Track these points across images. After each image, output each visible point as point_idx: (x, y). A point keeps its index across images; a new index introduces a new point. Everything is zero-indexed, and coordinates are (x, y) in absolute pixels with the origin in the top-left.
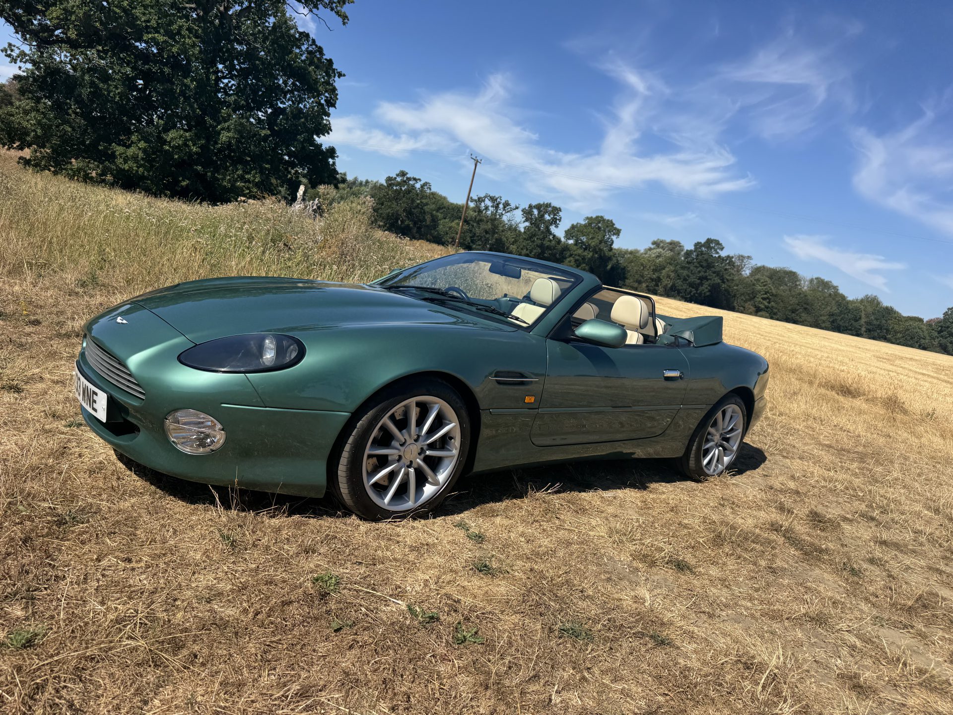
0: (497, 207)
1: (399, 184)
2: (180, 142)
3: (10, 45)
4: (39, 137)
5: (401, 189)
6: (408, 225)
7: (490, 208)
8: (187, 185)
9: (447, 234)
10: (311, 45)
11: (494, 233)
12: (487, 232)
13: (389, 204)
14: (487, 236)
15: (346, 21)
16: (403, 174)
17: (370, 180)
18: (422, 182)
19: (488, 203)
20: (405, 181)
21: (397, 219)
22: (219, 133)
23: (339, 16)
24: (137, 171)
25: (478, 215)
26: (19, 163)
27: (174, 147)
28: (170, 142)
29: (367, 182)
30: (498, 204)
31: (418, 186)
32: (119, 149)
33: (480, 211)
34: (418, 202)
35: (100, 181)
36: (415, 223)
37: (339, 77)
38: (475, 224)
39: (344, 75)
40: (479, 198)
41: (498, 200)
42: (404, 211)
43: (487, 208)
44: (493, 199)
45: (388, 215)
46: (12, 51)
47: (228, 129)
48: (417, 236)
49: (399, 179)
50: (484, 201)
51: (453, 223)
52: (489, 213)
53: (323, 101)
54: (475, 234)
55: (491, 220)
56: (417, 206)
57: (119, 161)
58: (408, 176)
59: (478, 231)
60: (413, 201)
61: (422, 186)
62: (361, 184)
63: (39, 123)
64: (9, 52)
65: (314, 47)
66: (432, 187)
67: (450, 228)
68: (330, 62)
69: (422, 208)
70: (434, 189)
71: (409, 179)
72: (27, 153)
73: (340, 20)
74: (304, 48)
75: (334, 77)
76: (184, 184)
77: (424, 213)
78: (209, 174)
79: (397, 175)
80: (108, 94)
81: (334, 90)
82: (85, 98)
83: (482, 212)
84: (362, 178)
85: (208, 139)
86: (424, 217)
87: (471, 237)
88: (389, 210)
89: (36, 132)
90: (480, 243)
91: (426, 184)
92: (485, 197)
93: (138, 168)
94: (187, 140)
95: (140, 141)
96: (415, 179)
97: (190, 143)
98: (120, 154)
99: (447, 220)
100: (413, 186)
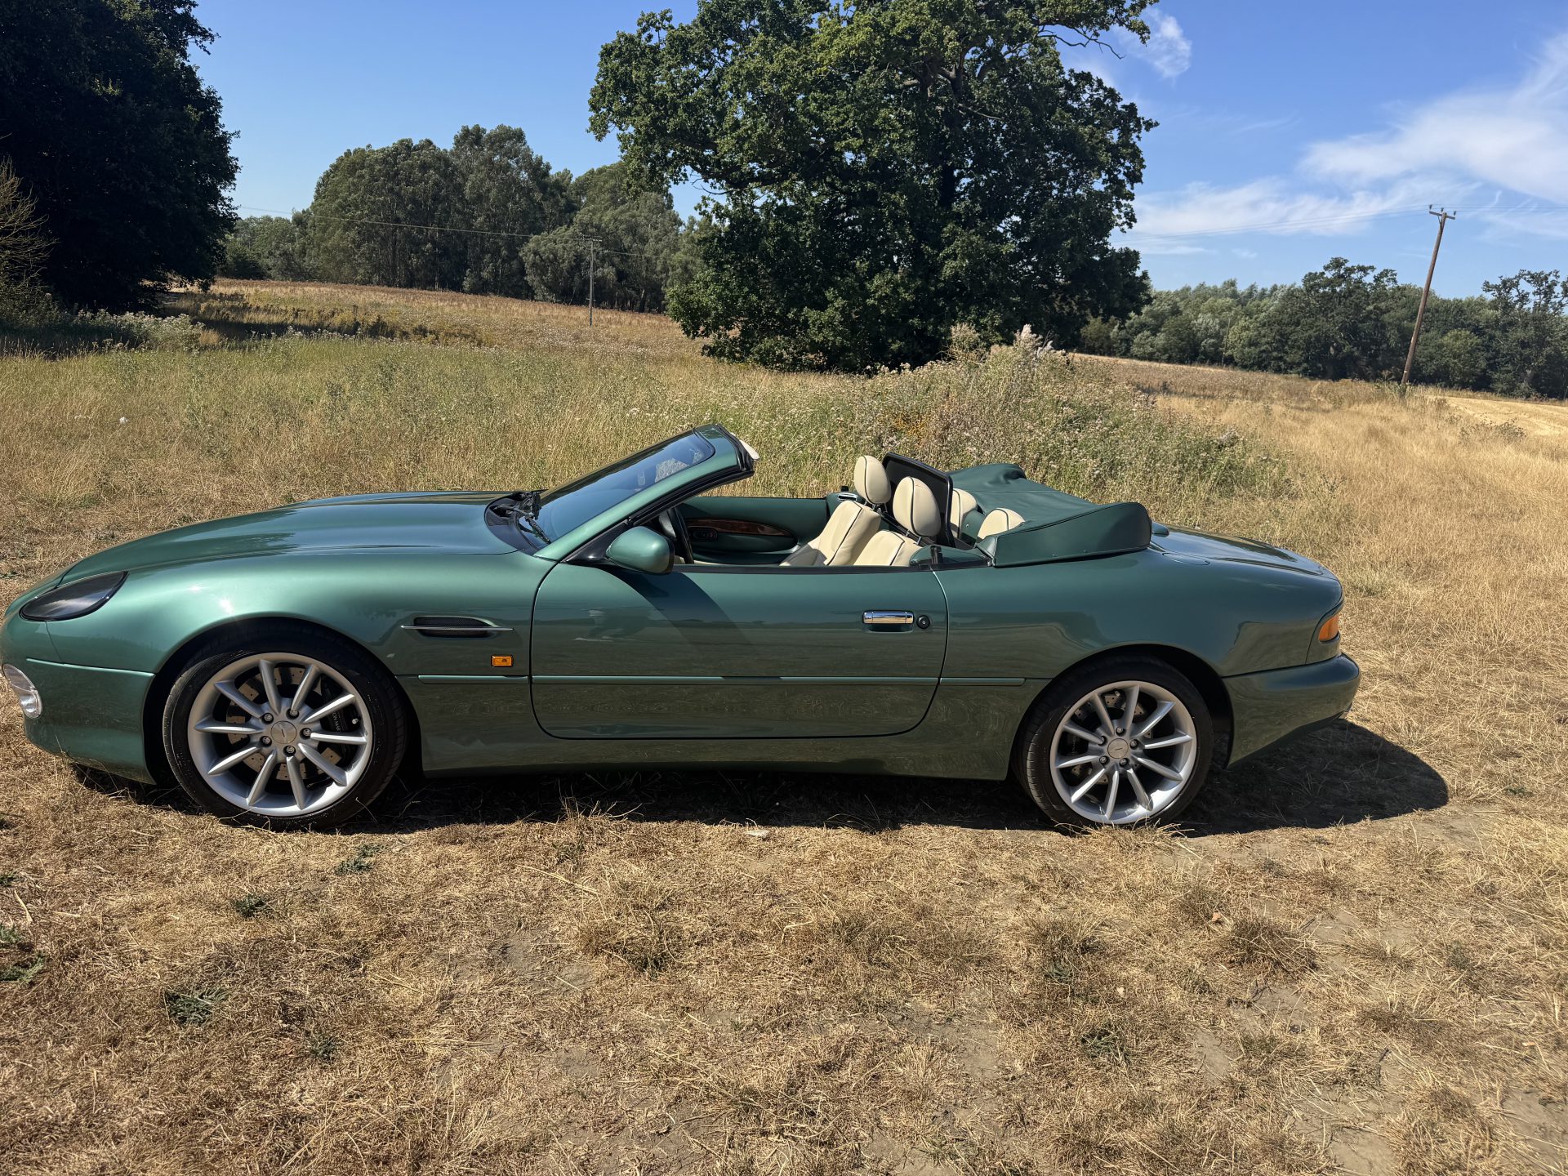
0: (1549, 292)
1: (1330, 283)
2: (888, 291)
3: (704, 198)
4: (721, 315)
5: (1334, 291)
6: (1350, 355)
7: (1531, 297)
8: (900, 347)
9: (1432, 359)
10: (1097, 90)
11: (1542, 343)
12: (1524, 344)
13: (1309, 321)
14: (1527, 352)
15: (1146, 35)
16: (1337, 263)
17: (1279, 285)
18: (1377, 272)
19: (1526, 287)
20: (1341, 276)
21: (1327, 347)
22: (942, 265)
23: (1133, 30)
24: (834, 342)
25: (1505, 313)
26: (703, 354)
27: (880, 299)
28: (874, 292)
29: (1275, 288)
30: (1550, 288)
31: (1369, 279)
32: (812, 314)
33: (1508, 307)
34: (1371, 308)
35: (796, 366)
36: (1364, 350)
37: (1147, 129)
38: (1498, 333)
39: (1157, 124)
40: (1504, 283)
41: (1551, 278)
42: (1340, 330)
43: (1523, 298)
44: (1536, 279)
45: (1308, 342)
46: (706, 205)
47: (954, 256)
48: (1369, 370)
49: (1329, 275)
50: (1516, 285)
51: (1446, 338)
52: (1529, 306)
53: (1121, 177)
54: (1498, 352)
55: (1534, 319)
56: (1367, 317)
57: (813, 330)
58: (1348, 265)
59: (1504, 346)
60: (1358, 308)
61: (1377, 279)
62: (1263, 295)
63: (720, 297)
64: (703, 208)
65: (1101, 91)
66: (1397, 278)
67: (1441, 346)
68: (1132, 109)
69: (1377, 320)
70: (1402, 281)
71: (1351, 270)
72: (710, 341)
73: (1136, 36)
74: (1085, 97)
75: (1139, 131)
76: (895, 347)
77: (1383, 326)
78: (930, 328)
79: (1326, 268)
80: (797, 239)
81: (1136, 155)
82: (771, 251)
83: (1513, 307)
84: (1264, 284)
85: (926, 279)
86: (1384, 335)
87: (1488, 359)
88: (1310, 332)
89: (717, 309)
90: (1510, 367)
91: (1385, 273)
92: (1519, 277)
93: (835, 336)
94: (897, 286)
95: (836, 298)
96: (1363, 269)
97: (901, 290)
98: (813, 322)
99: (1432, 333)
100: (1359, 281)
